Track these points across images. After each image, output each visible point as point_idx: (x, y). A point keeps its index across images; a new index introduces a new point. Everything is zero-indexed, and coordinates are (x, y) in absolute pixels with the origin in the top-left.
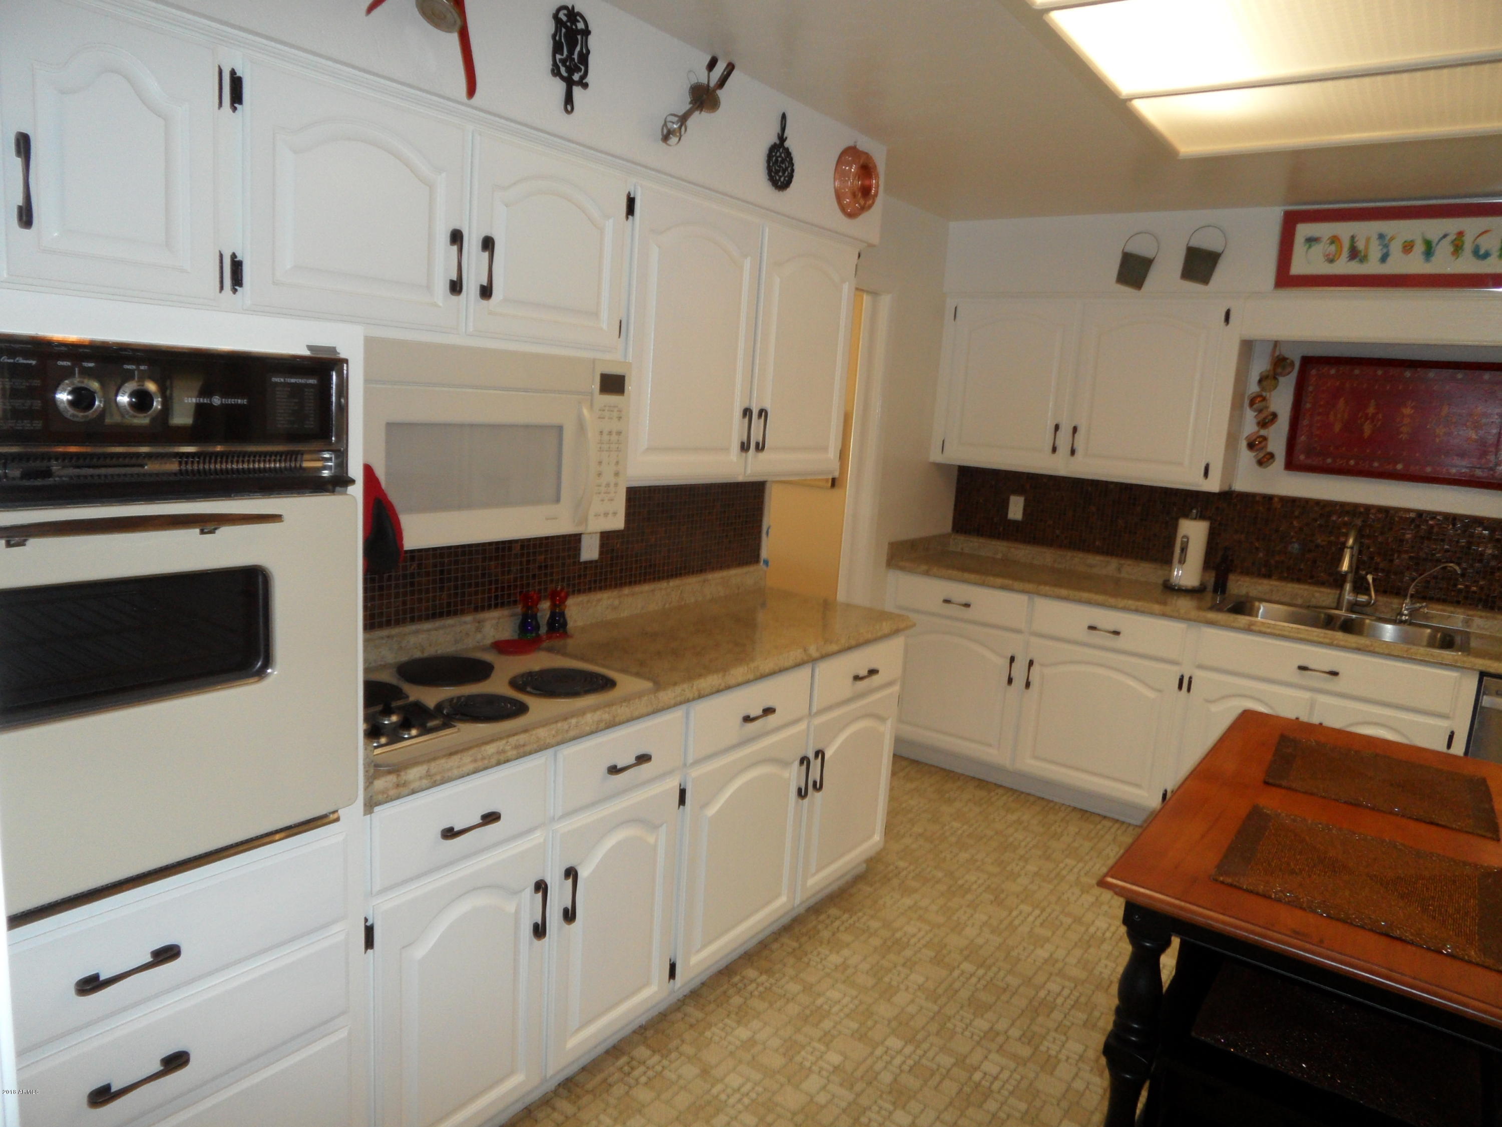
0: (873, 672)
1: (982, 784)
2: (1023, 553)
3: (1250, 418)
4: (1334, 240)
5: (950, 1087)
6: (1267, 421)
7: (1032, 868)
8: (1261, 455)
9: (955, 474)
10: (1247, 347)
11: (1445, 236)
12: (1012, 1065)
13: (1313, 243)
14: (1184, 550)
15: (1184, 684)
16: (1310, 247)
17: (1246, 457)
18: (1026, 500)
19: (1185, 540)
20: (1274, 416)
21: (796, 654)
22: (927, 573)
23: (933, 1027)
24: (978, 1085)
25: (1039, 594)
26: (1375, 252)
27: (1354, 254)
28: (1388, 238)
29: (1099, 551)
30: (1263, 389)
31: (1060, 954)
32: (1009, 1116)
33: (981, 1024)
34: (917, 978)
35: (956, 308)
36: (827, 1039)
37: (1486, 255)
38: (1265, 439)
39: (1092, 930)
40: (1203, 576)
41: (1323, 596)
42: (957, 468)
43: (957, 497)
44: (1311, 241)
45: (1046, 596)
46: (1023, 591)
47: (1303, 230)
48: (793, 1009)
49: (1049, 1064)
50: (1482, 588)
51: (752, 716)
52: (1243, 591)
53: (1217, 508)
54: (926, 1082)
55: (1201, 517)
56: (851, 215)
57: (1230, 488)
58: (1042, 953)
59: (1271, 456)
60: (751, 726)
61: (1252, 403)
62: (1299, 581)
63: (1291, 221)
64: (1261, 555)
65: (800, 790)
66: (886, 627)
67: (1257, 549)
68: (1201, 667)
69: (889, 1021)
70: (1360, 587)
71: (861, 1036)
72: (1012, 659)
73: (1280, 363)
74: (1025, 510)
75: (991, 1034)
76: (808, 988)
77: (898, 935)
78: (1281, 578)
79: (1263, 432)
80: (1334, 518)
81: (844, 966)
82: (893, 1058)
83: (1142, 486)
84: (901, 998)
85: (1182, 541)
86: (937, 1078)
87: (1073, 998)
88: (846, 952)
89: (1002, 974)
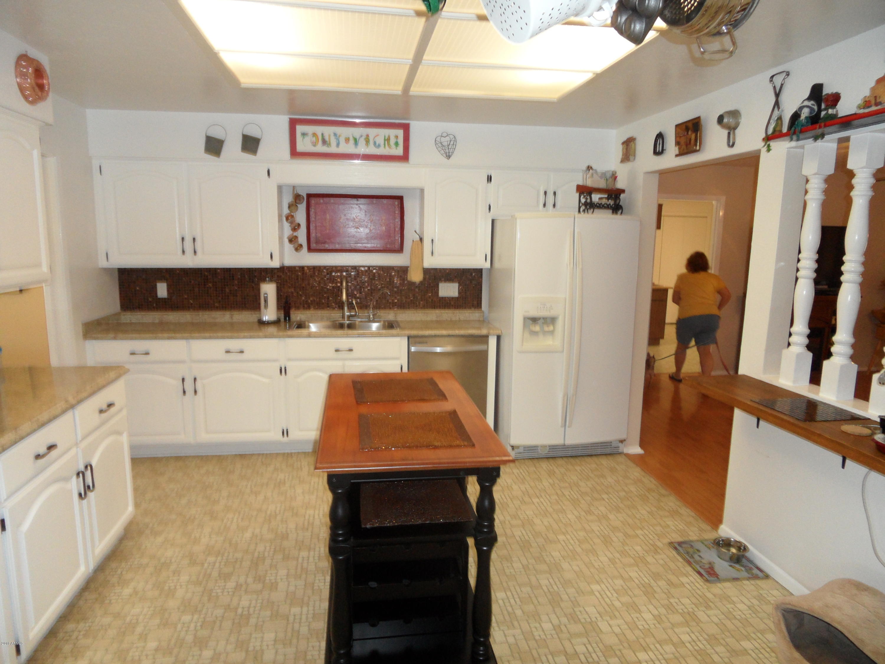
0: (110, 405)
1: (178, 458)
2: (172, 317)
3: (287, 226)
4: (314, 135)
5: (227, 624)
6: (296, 227)
7: (225, 493)
8: (296, 246)
9: (116, 274)
10: (280, 188)
11: (361, 136)
12: (255, 596)
13: (305, 136)
14: (266, 301)
15: (283, 371)
16: (304, 138)
17: (288, 247)
18: (168, 285)
19: (266, 295)
20: (299, 225)
21: (61, 405)
22: (115, 338)
23: (205, 599)
24: (241, 615)
25: (193, 338)
26: (333, 142)
27: (324, 142)
28: (338, 136)
29: (217, 308)
30: (291, 212)
31: (257, 531)
32: (263, 622)
33: (231, 585)
34: (184, 578)
35: (100, 166)
36: (144, 637)
37: (379, 146)
38: (296, 237)
39: (269, 512)
40: (277, 314)
41: (336, 315)
42: (117, 270)
43: (120, 288)
44: (304, 134)
45: (197, 338)
46: (183, 338)
47: (300, 129)
48: (112, 632)
49: (274, 586)
50: (398, 300)
51: (41, 454)
52: (298, 318)
53: (278, 276)
54: (212, 629)
55: (271, 281)
56: (32, 103)
57: (283, 265)
58: (248, 535)
59: (301, 246)
60: (41, 462)
61: (287, 219)
62: (323, 308)
63: (293, 124)
64: (303, 298)
65: (80, 495)
66: (112, 375)
67: (301, 295)
68: (289, 360)
69: (179, 608)
70: (351, 307)
71: (165, 624)
72: (183, 380)
73: (297, 198)
74: (168, 291)
75: (238, 587)
76: (117, 616)
77: (163, 560)
78: (315, 309)
79: (295, 234)
80: (334, 274)
81: (136, 592)
82: (188, 627)
83: (236, 269)
84: (180, 593)
85: (264, 296)
86: (218, 623)
87: (272, 550)
88: (132, 585)
89: (231, 554)
